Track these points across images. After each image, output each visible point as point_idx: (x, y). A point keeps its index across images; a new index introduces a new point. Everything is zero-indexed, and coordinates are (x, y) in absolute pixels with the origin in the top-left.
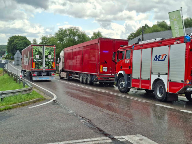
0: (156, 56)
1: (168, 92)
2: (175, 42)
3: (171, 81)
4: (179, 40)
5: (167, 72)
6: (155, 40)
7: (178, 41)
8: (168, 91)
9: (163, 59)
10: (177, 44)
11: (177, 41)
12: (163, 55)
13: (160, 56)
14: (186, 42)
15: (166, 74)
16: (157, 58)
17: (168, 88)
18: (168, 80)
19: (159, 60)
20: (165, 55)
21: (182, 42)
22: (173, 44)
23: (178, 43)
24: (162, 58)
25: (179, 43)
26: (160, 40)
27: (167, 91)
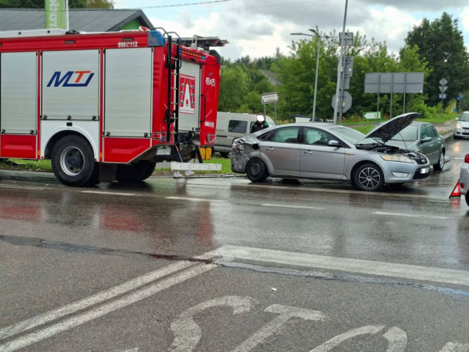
0: (58, 74)
1: (103, 161)
2: (119, 44)
3: (111, 134)
4: (133, 41)
5: (97, 114)
6: (49, 32)
7: (130, 41)
8: (101, 159)
9: (80, 83)
10: (126, 47)
11: (126, 41)
12: (81, 73)
13: (70, 74)
14: (154, 47)
15: (94, 119)
16: (60, 79)
17: (101, 151)
18: (102, 133)
19: (66, 85)
20: (88, 72)
21: (140, 45)
22: (116, 46)
23: (130, 47)
24: (78, 80)
25: (133, 47)
26: (64, 34)
27: (98, 160)
